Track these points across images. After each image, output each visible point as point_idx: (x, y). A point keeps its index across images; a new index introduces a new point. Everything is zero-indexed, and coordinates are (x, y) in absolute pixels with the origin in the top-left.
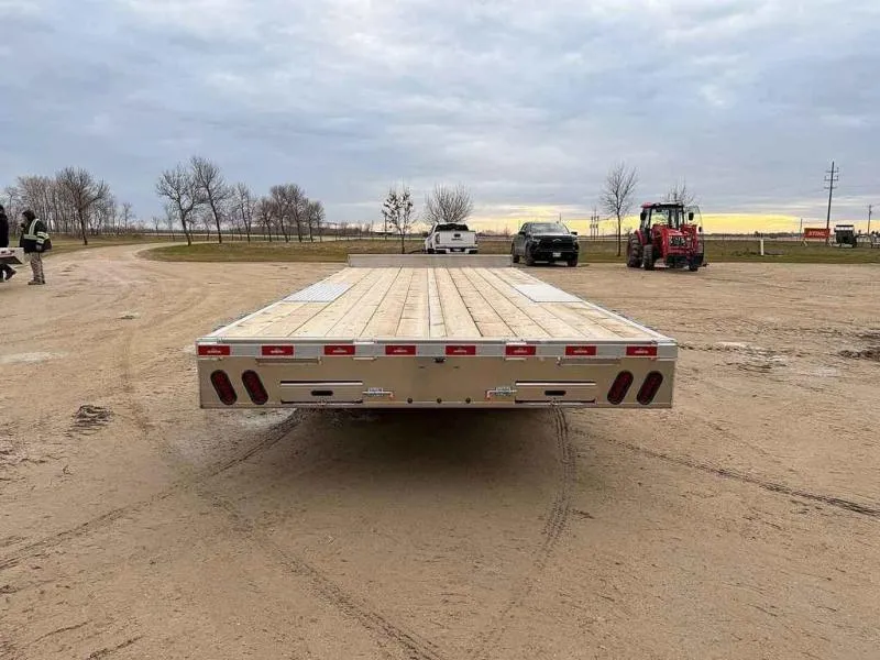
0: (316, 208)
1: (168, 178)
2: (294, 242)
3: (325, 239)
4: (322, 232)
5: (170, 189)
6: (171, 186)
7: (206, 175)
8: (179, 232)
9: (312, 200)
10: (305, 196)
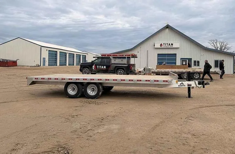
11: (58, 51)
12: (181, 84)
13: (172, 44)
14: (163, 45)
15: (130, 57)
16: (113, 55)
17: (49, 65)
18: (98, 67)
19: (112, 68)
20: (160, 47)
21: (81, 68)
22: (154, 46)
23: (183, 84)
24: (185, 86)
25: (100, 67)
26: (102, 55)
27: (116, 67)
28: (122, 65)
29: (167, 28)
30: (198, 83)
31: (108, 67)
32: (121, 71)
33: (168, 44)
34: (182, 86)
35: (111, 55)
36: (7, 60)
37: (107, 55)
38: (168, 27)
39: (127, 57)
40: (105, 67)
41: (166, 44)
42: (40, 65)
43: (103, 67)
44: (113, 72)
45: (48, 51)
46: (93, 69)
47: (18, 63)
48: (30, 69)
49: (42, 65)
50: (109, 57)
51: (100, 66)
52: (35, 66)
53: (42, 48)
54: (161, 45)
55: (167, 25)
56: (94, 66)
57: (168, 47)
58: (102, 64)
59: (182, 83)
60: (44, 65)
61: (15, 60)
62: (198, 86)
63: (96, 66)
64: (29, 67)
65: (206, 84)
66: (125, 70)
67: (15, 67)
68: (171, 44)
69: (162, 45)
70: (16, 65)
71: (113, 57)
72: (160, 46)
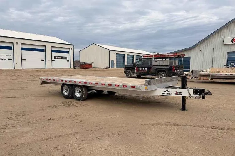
11: (126, 54)
12: (165, 92)
15: (173, 58)
16: (155, 56)
17: (117, 67)
18: (140, 69)
19: (152, 70)
21: (125, 69)
22: (223, 41)
23: (169, 92)
24: (172, 94)
25: (141, 69)
26: (144, 57)
27: (157, 69)
28: (164, 67)
30: (194, 92)
31: (149, 69)
32: (162, 73)
34: (167, 94)
35: (152, 56)
36: (85, 63)
37: (149, 56)
39: (170, 58)
40: (146, 69)
42: (109, 67)
43: (144, 69)
44: (154, 74)
45: (116, 54)
46: (135, 71)
47: (93, 65)
48: (102, 71)
49: (110, 67)
50: (151, 58)
51: (141, 67)
52: (105, 68)
53: (110, 51)
54: (232, 40)
56: (136, 69)
58: (143, 66)
59: (167, 90)
60: (112, 67)
61: (90, 62)
62: (192, 95)
63: (138, 68)
64: (100, 69)
65: (206, 94)
66: (167, 73)
67: (90, 69)
70: (92, 68)
71: (155, 58)
72: (232, 42)
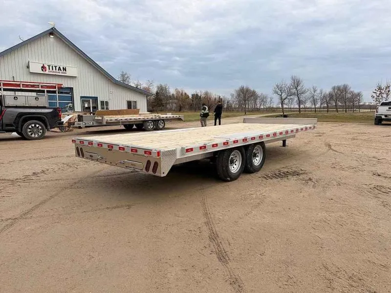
0: (359, 95)
1: (277, 86)
2: (341, 112)
3: (362, 110)
4: (360, 107)
5: (277, 90)
6: (279, 89)
7: (297, 83)
8: (297, 108)
9: (356, 91)
10: (352, 90)
13: (65, 69)
14: (47, 67)
20: (42, 72)
22: (28, 67)
27: (21, 115)
29: (51, 34)
33: (57, 68)
38: (52, 32)
41: (54, 68)
44: (14, 128)
54: (43, 68)
55: (52, 28)
57: (57, 74)
66: (47, 121)
68: (63, 68)
69: (45, 68)
72: (42, 70)
